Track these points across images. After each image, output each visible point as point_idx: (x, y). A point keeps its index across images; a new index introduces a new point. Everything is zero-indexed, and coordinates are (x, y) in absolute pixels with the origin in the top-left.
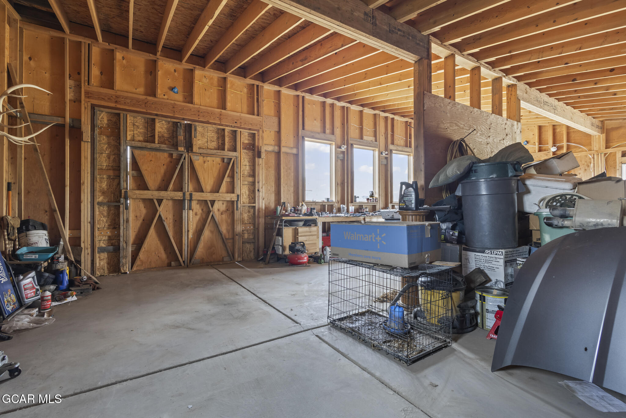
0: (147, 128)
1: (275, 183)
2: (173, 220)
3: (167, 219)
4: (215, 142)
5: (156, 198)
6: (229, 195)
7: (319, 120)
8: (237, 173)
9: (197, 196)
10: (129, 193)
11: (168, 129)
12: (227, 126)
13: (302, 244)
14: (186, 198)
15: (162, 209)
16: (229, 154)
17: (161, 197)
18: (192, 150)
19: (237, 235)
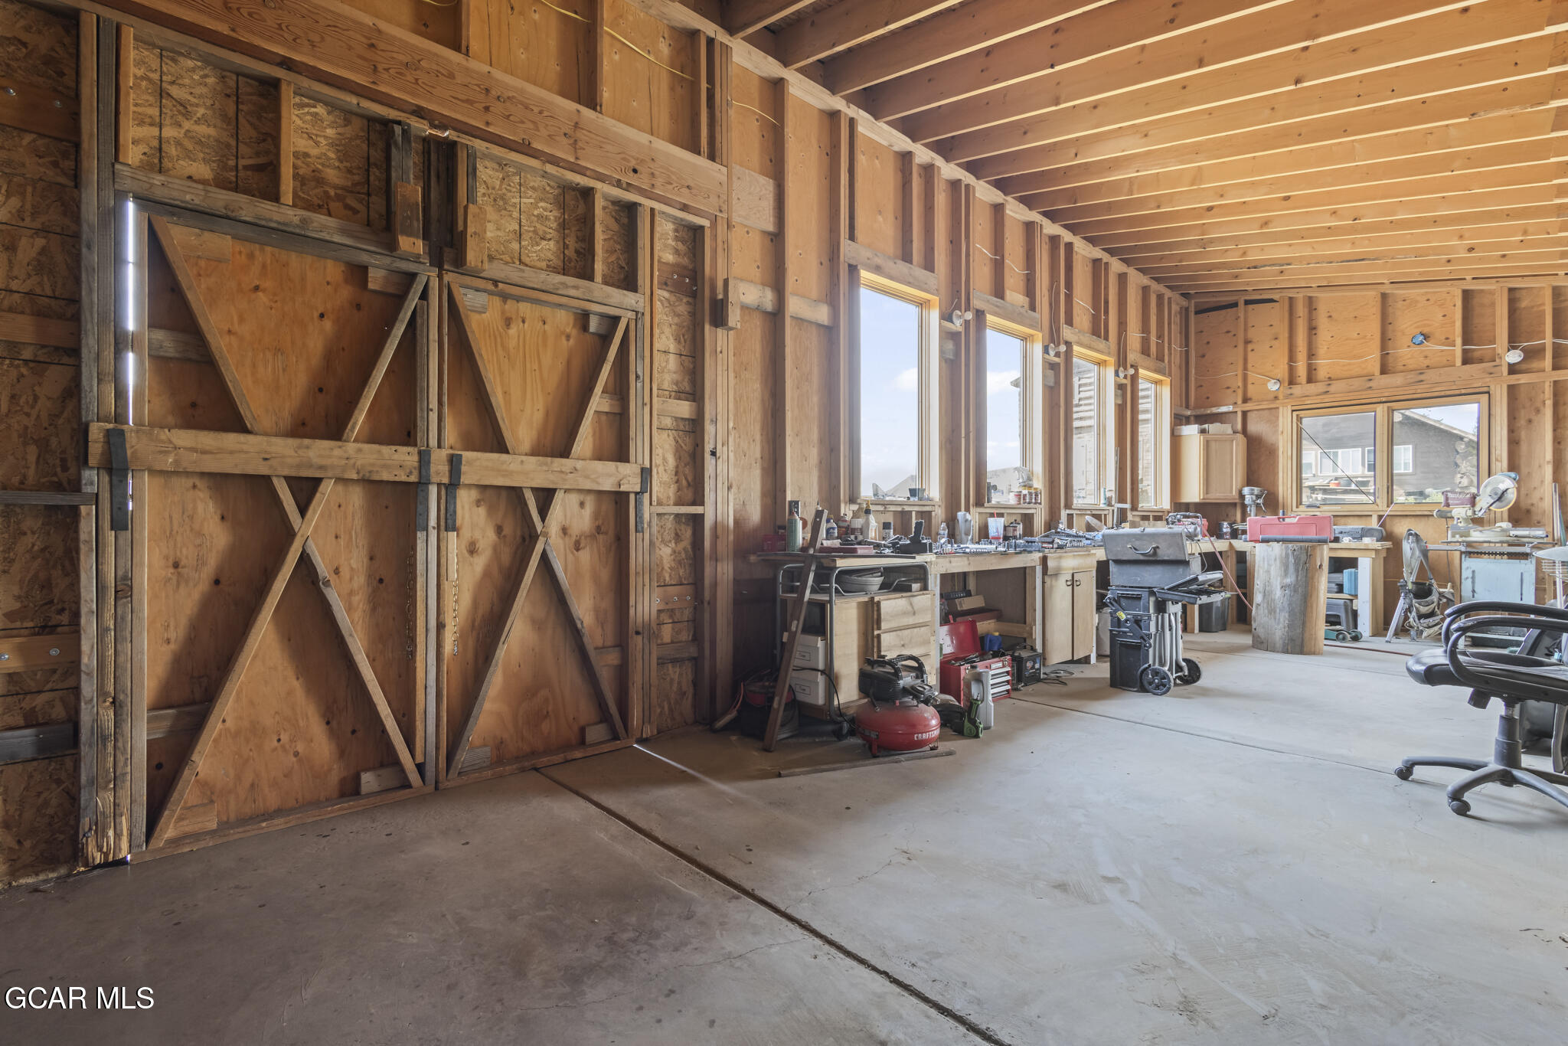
0: (233, 124)
1: (762, 429)
2: (370, 576)
3: (337, 571)
4: (552, 243)
5: (286, 472)
6: (611, 466)
7: (891, 217)
8: (637, 377)
9: (480, 466)
10: (135, 444)
11: (343, 150)
12: (601, 178)
13: (914, 664)
14: (435, 479)
15: (316, 527)
16: (608, 296)
17: (310, 466)
18: (459, 261)
19: (638, 633)
